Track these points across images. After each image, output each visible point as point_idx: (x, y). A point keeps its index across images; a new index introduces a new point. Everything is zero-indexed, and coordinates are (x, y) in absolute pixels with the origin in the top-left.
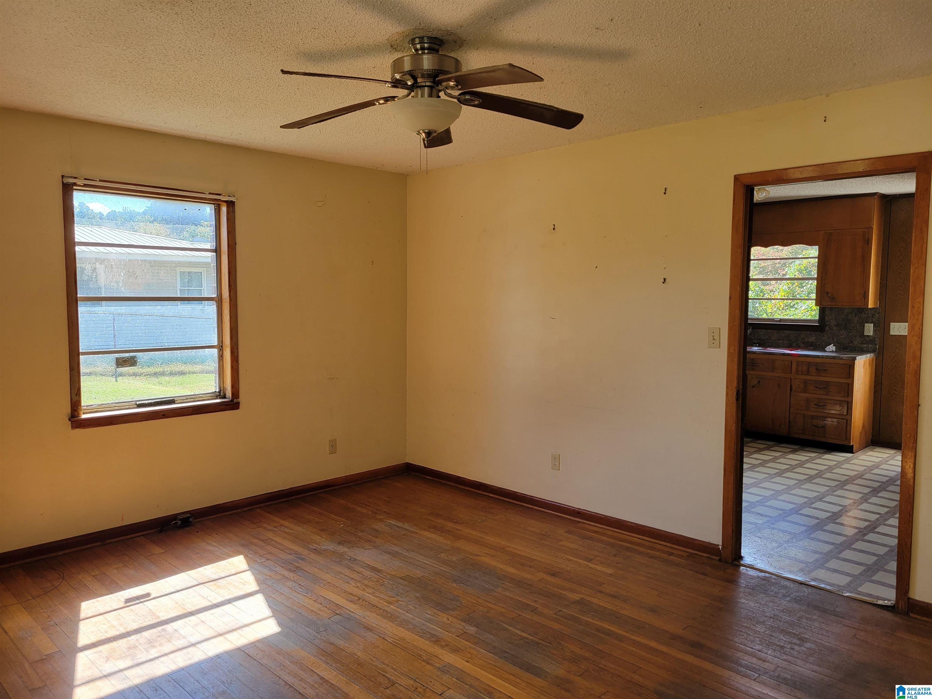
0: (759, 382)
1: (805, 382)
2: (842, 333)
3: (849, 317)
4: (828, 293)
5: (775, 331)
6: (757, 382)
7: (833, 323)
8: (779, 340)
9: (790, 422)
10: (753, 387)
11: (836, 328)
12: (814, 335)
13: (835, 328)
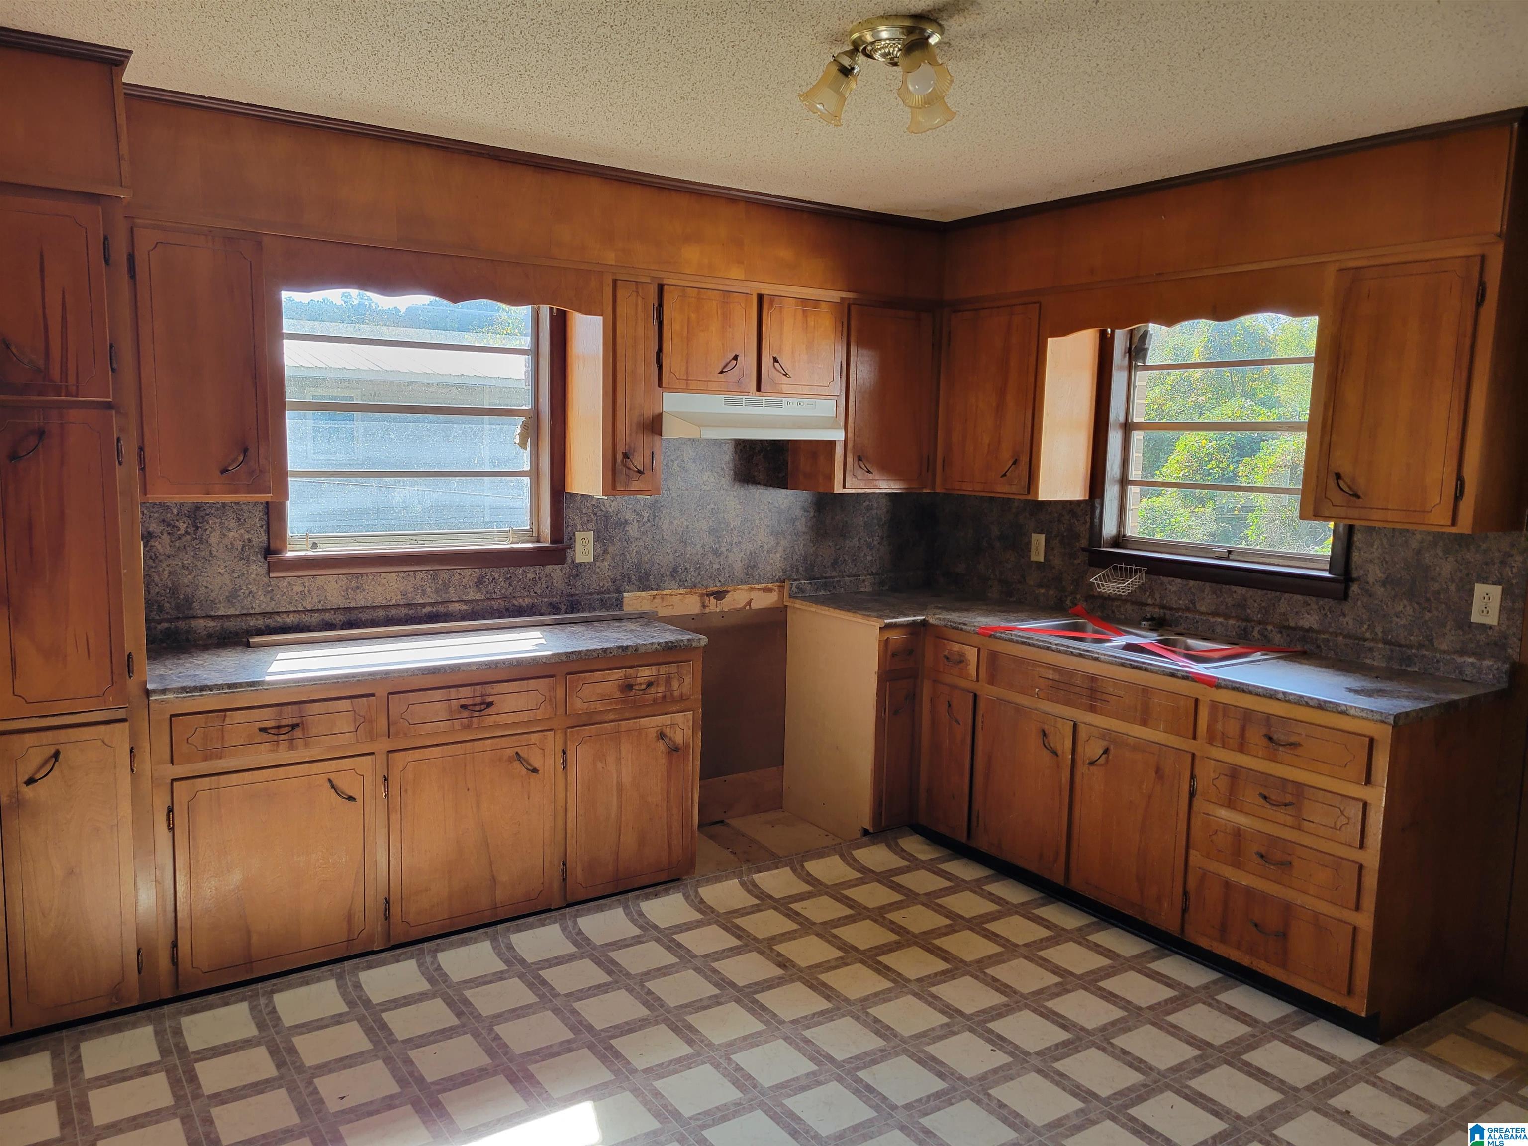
0: (1106, 751)
1: (1234, 774)
2: (1401, 608)
3: (1427, 558)
4: (1338, 476)
5: (1208, 584)
6: (1101, 752)
7: (1375, 573)
8: (1215, 614)
9: (1185, 893)
10: (1092, 763)
11: (1382, 589)
12: (1315, 607)
13: (1380, 591)
